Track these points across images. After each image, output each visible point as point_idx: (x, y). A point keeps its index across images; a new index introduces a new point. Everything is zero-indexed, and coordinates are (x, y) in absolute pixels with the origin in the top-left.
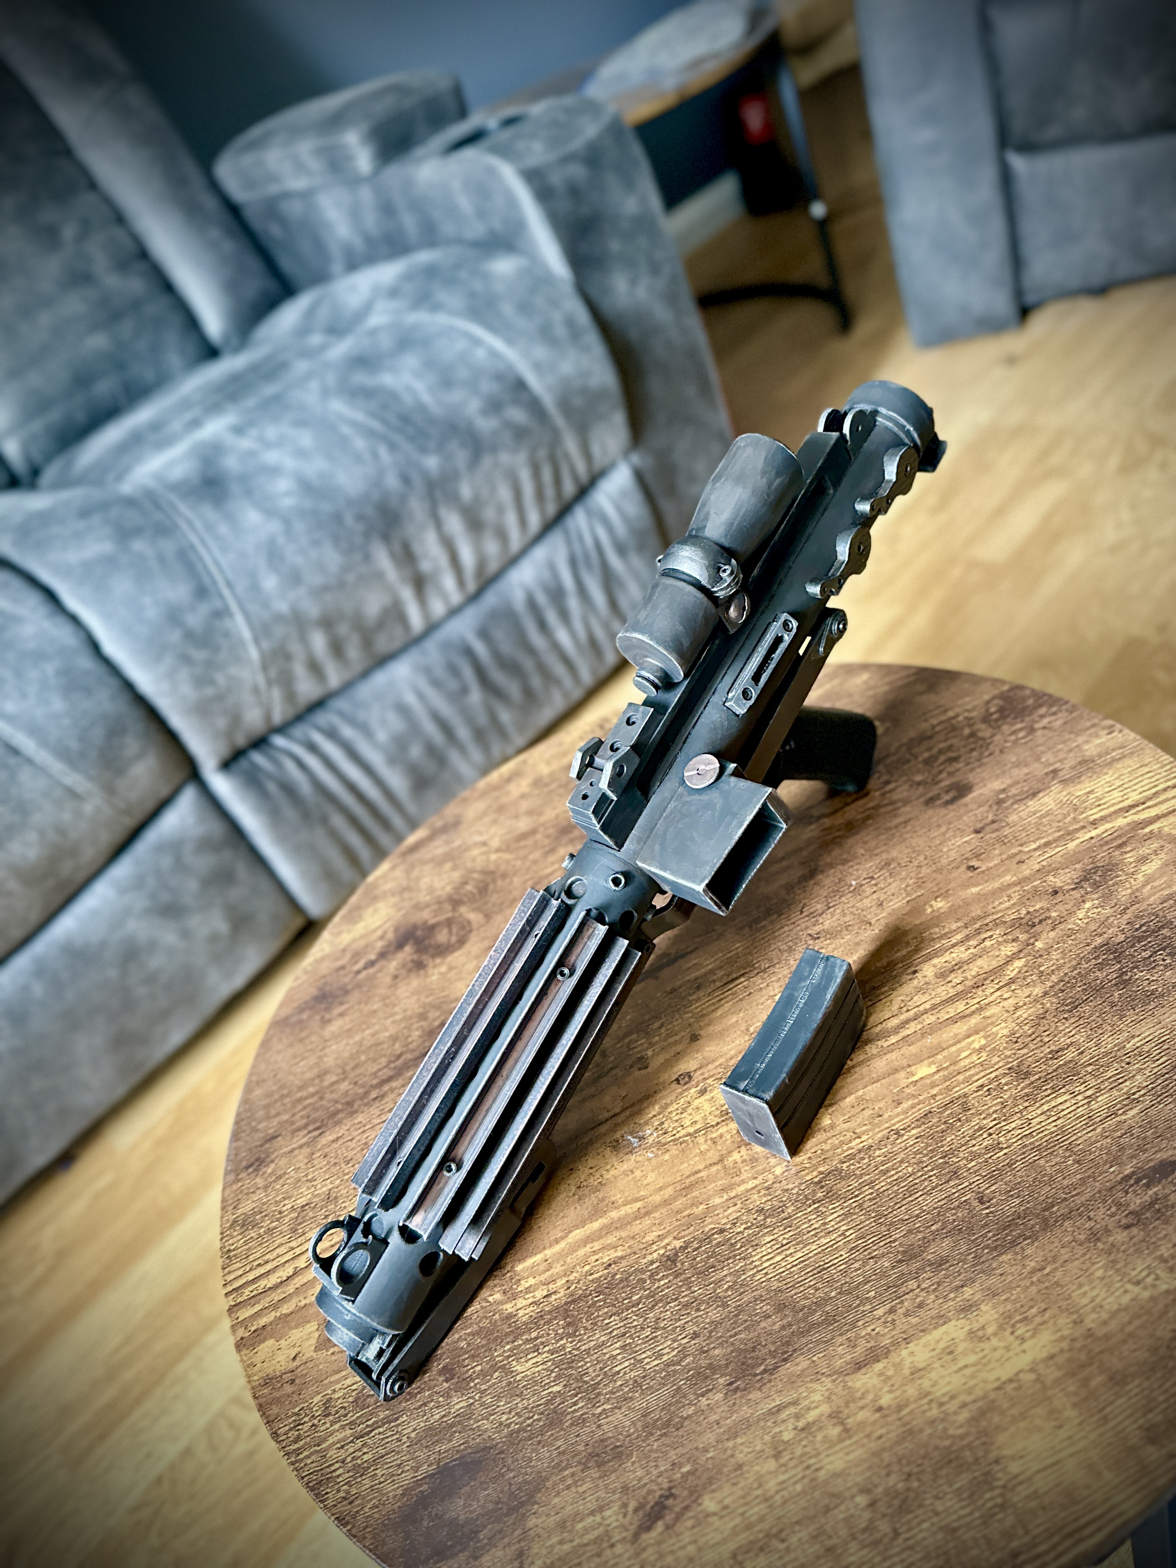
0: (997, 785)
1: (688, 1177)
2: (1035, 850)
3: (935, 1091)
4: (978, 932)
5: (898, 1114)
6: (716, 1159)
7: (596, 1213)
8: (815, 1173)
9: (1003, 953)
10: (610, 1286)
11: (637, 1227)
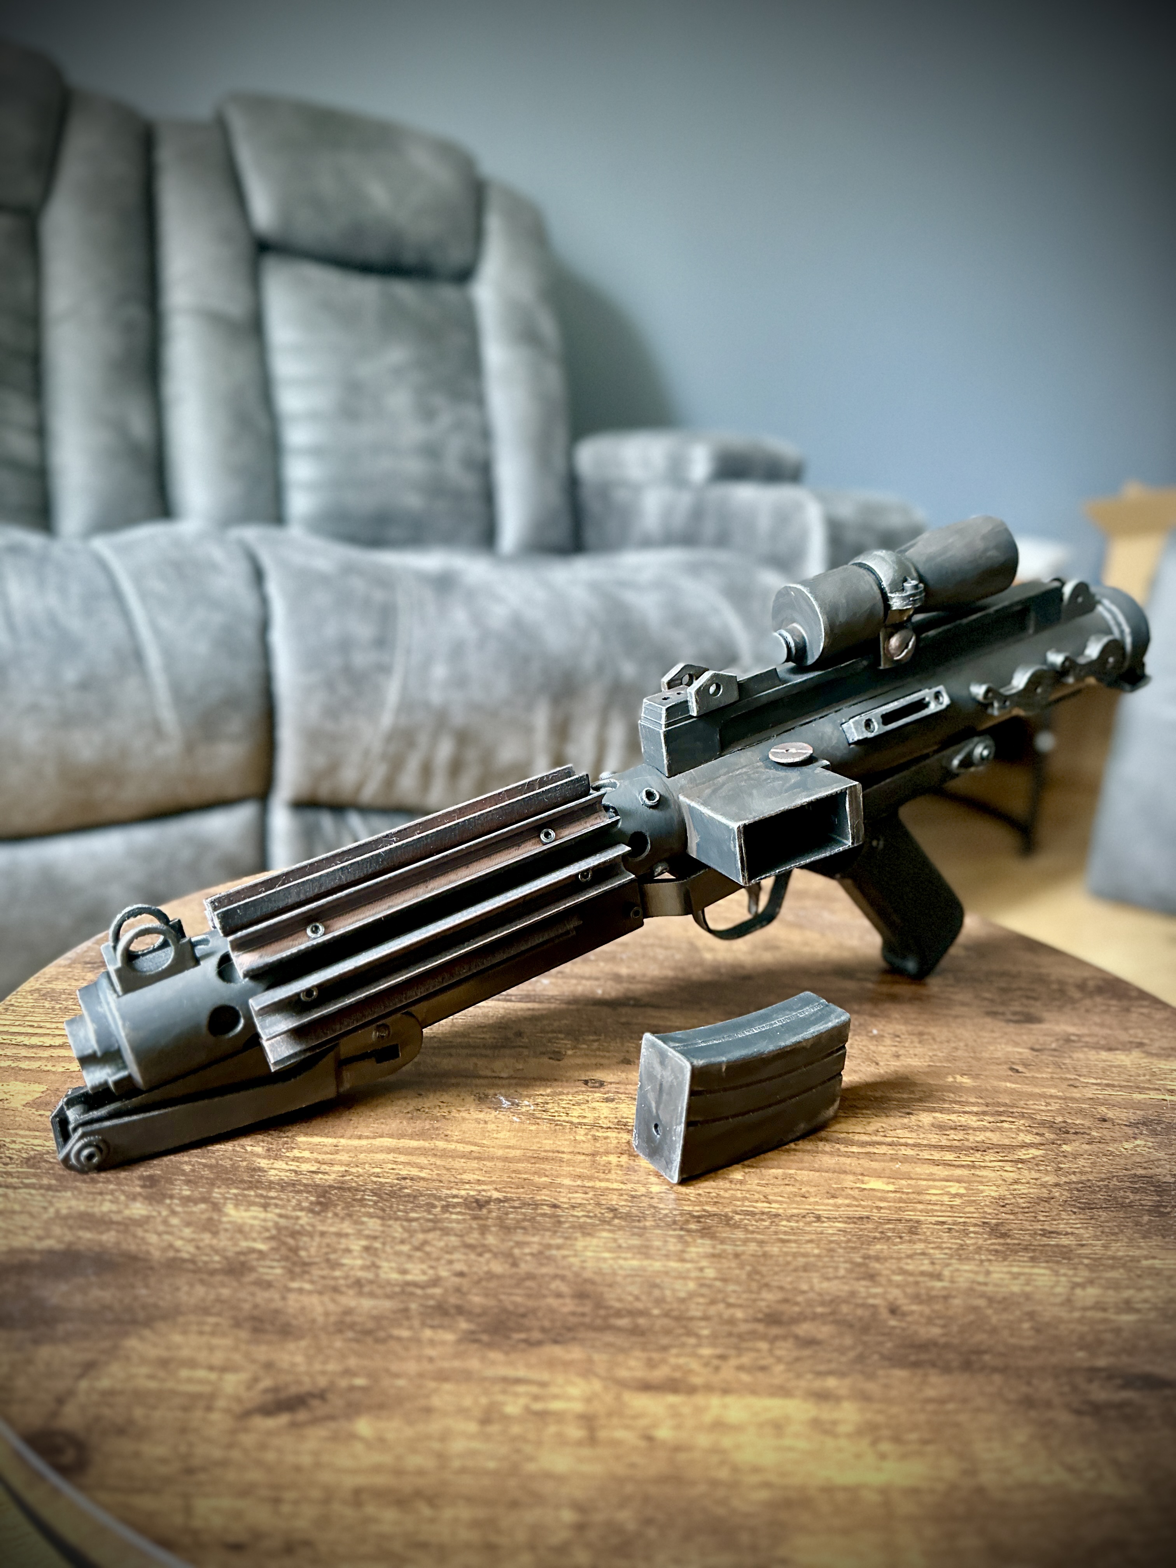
0: (1071, 1029)
1: (545, 1151)
2: (1093, 1084)
3: (882, 1204)
4: (1000, 1114)
5: (828, 1205)
6: (589, 1151)
7: (421, 1135)
8: (697, 1208)
9: (1020, 1138)
10: (392, 1194)
11: (459, 1164)
